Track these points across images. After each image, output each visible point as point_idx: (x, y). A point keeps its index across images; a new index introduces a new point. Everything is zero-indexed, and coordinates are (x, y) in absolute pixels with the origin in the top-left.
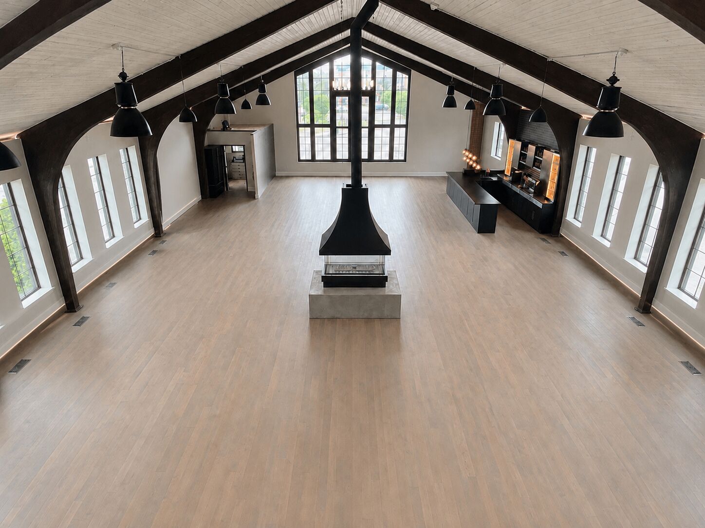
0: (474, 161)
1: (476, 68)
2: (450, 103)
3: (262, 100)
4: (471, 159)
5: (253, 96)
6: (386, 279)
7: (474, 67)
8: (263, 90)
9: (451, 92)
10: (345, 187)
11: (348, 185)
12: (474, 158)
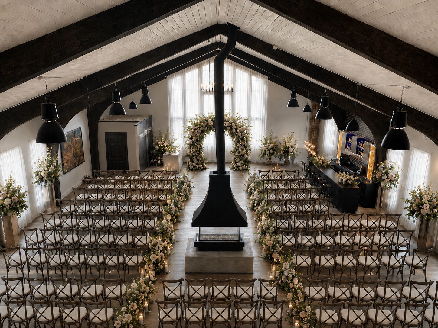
0: (312, 149)
1: (310, 81)
2: (293, 104)
3: (145, 100)
4: (310, 147)
5: (137, 96)
6: (243, 245)
7: (309, 81)
8: (145, 91)
9: (294, 95)
10: (212, 174)
11: (214, 172)
12: (313, 146)
